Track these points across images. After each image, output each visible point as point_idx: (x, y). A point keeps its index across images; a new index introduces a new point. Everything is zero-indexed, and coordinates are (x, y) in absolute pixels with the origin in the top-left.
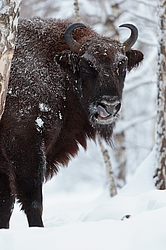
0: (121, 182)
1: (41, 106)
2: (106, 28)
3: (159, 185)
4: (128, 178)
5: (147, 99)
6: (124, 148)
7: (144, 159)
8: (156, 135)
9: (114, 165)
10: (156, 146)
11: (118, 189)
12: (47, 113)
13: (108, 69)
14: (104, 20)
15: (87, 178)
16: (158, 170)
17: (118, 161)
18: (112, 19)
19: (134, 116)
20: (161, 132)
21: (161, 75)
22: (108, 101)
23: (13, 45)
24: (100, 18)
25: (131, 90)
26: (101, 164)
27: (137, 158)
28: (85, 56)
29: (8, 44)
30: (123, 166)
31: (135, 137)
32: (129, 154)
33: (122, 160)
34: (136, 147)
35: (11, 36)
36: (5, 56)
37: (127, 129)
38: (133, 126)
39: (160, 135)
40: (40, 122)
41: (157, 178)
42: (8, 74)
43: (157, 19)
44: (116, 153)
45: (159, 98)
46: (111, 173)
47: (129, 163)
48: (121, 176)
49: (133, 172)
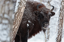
0: (48, 40)
1: (29, 21)
2: (48, 3)
3: (57, 41)
4: (50, 39)
5: (56, 21)
6: (49, 32)
7: (54, 35)
8: (57, 30)
9: (47, 36)
10: (57, 32)
11: (47, 41)
12: (30, 23)
13: (46, 16)
14: (47, 1)
15: (40, 38)
16: (57, 38)
17: (48, 35)
18: (49, 1)
19: (52, 24)
20: (58, 29)
21: (60, 15)
22: (46, 24)
23: (25, 5)
24: (46, 1)
25: (52, 18)
26: (44, 35)
27: (52, 34)
28: (41, 12)
29: (24, 5)
30: (49, 36)
31: (52, 29)
32: (50, 34)
33: (49, 35)
34: (52, 32)
35: (25, 3)
36: (23, 8)
37: (50, 27)
38: (52, 27)
39: (58, 30)
40: (28, 25)
41: (57, 40)
42: (23, 12)
43: (60, 2)
44: (47, 33)
45: (59, 21)
46: (46, 37)
47: (50, 35)
48: (48, 38)
49: (51, 38)
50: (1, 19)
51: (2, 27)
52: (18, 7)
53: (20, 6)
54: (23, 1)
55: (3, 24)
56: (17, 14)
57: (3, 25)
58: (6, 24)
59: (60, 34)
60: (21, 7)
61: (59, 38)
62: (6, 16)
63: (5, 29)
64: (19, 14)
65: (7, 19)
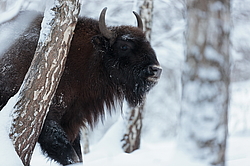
50: (194, 63)
51: (199, 92)
52: (51, 24)
53: (58, 21)
54: (69, 3)
55: (203, 82)
56: (50, 49)
57: (201, 85)
58: (211, 82)
59: (135, 123)
60: (62, 23)
61: (135, 136)
62: (210, 53)
63: (211, 100)
64: (55, 50)
65: (214, 63)
